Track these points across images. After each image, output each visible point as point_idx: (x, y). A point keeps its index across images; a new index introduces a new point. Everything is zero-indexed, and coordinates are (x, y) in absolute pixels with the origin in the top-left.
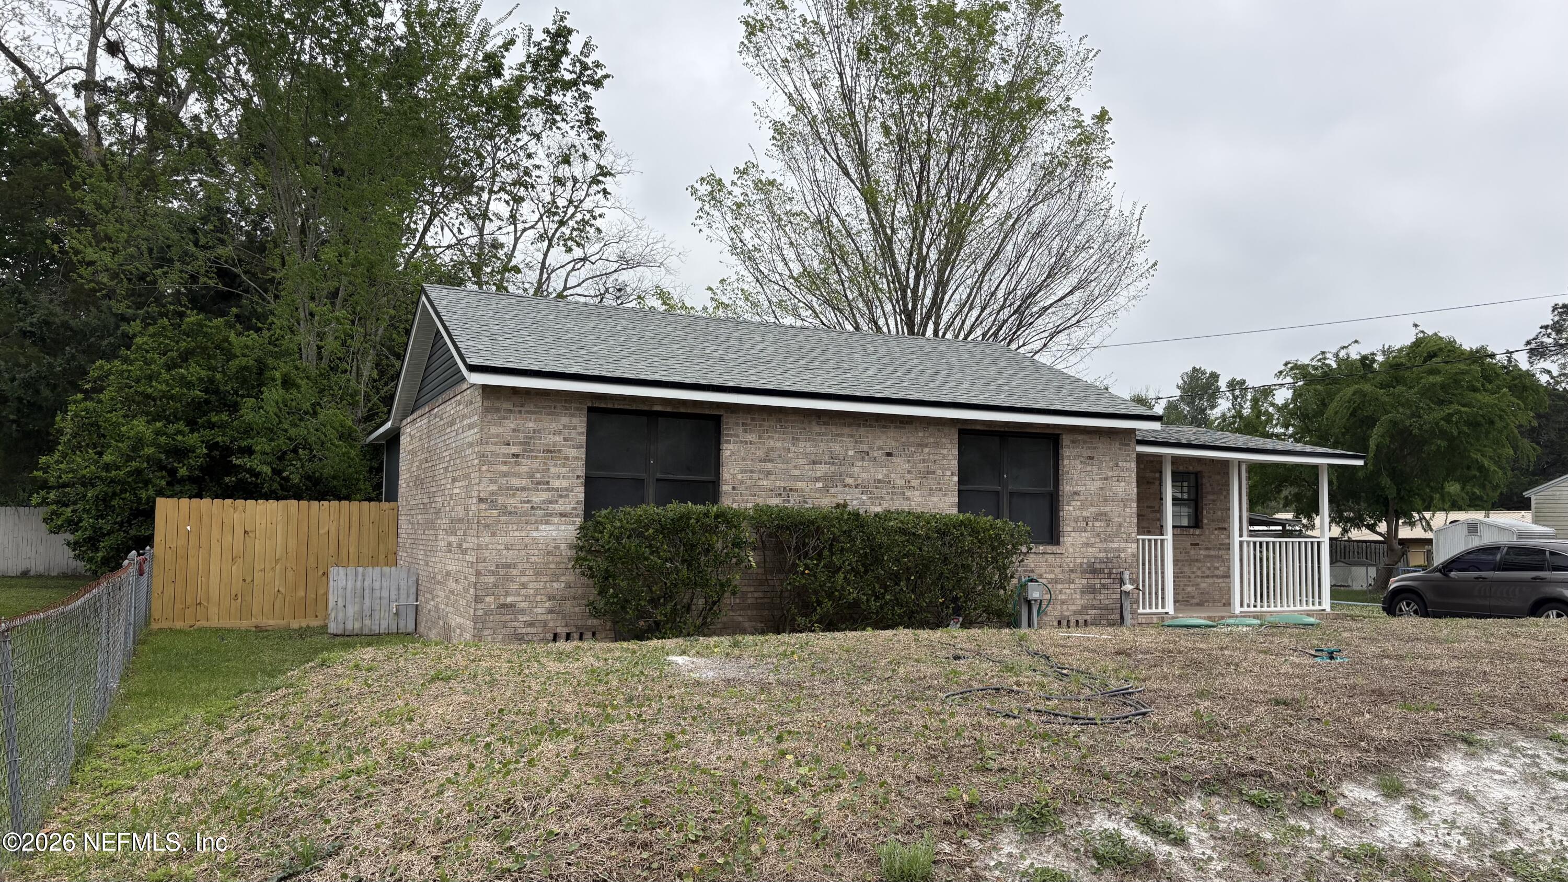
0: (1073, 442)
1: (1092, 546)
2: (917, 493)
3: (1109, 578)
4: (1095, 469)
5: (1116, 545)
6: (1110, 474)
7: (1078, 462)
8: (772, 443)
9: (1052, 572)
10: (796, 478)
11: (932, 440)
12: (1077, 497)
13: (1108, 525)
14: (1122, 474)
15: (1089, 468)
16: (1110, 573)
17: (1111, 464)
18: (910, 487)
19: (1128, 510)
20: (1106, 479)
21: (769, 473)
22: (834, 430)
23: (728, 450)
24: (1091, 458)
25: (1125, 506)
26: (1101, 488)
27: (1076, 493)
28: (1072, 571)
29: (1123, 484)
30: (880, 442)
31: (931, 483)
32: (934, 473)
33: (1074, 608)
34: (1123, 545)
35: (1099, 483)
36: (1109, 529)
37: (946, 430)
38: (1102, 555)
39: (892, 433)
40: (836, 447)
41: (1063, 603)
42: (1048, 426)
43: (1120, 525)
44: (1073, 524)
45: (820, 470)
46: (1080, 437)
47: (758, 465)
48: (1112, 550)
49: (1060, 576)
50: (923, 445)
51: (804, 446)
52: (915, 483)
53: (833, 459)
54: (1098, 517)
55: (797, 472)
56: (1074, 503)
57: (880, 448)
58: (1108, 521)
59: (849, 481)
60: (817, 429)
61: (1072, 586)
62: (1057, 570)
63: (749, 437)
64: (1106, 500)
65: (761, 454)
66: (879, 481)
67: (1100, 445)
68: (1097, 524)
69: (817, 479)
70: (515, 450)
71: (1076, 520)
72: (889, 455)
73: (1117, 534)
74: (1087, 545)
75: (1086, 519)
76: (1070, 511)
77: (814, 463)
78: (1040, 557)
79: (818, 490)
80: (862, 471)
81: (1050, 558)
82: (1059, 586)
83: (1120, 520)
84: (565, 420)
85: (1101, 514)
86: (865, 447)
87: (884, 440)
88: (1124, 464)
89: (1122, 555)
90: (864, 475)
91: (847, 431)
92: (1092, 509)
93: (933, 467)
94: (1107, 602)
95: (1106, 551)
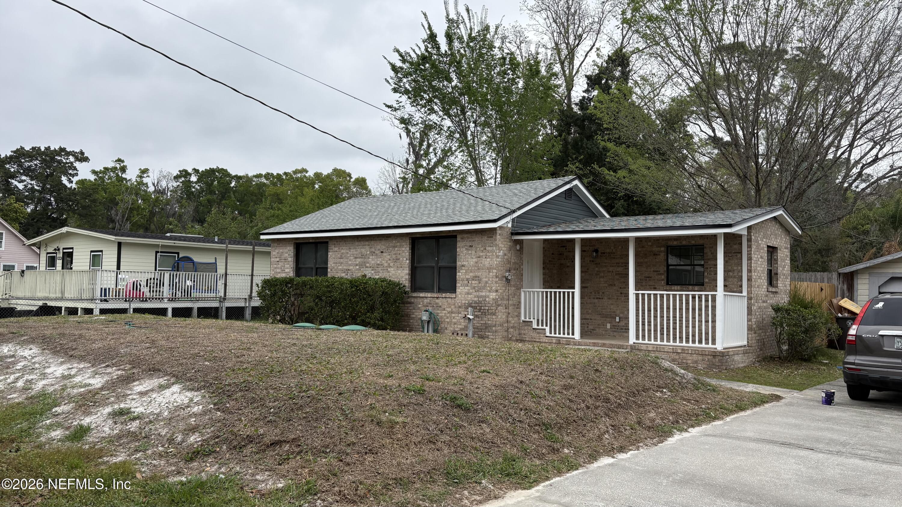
0: (462, 239)
1: (471, 294)
2: (392, 269)
3: (479, 311)
4: (473, 252)
5: (484, 294)
6: (481, 254)
7: (464, 249)
8: (343, 251)
9: (450, 307)
10: (350, 265)
11: (398, 244)
12: (463, 268)
13: (480, 283)
14: (488, 254)
15: (470, 252)
16: (480, 309)
17: (482, 249)
18: (390, 267)
19: (491, 274)
20: (479, 257)
21: (342, 263)
22: (362, 243)
23: (330, 254)
24: (471, 246)
25: (489, 272)
26: (477, 263)
27: (463, 266)
28: (460, 307)
29: (488, 260)
30: (379, 247)
31: (398, 264)
32: (399, 259)
33: (460, 327)
34: (488, 294)
35: (475, 260)
36: (480, 285)
37: (404, 239)
38: (476, 299)
39: (383, 242)
40: (363, 250)
41: (455, 324)
42: (450, 231)
43: (486, 282)
44: (461, 282)
45: (358, 261)
46: (466, 236)
47: (339, 260)
48: (481, 297)
49: (454, 310)
50: (394, 247)
51: (353, 251)
52: (392, 264)
53: (363, 256)
54: (475, 278)
55: (350, 262)
56: (462, 271)
57: (379, 250)
58: (480, 281)
59: (368, 265)
60: (357, 243)
61: (460, 315)
62: (453, 307)
63: (336, 249)
64: (479, 269)
65: (339, 256)
66: (378, 265)
67: (477, 239)
68: (473, 282)
69: (357, 265)
70: (278, 259)
71: (463, 280)
72: (382, 252)
73: (484, 288)
74: (468, 293)
75: (468, 280)
76: (460, 275)
77: (356, 258)
78: (444, 300)
79: (357, 270)
80: (372, 261)
81: (449, 300)
82: (453, 315)
83: (487, 280)
84: (288, 248)
85: (476, 277)
86: (373, 250)
87: (380, 246)
88: (490, 249)
89: (487, 299)
90: (373, 262)
91: (367, 243)
92: (471, 274)
93: (399, 257)
94: (478, 325)
95: (478, 297)
